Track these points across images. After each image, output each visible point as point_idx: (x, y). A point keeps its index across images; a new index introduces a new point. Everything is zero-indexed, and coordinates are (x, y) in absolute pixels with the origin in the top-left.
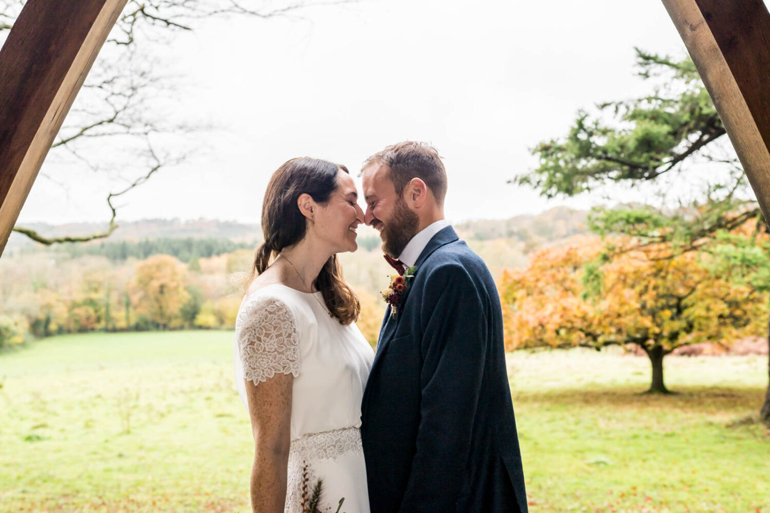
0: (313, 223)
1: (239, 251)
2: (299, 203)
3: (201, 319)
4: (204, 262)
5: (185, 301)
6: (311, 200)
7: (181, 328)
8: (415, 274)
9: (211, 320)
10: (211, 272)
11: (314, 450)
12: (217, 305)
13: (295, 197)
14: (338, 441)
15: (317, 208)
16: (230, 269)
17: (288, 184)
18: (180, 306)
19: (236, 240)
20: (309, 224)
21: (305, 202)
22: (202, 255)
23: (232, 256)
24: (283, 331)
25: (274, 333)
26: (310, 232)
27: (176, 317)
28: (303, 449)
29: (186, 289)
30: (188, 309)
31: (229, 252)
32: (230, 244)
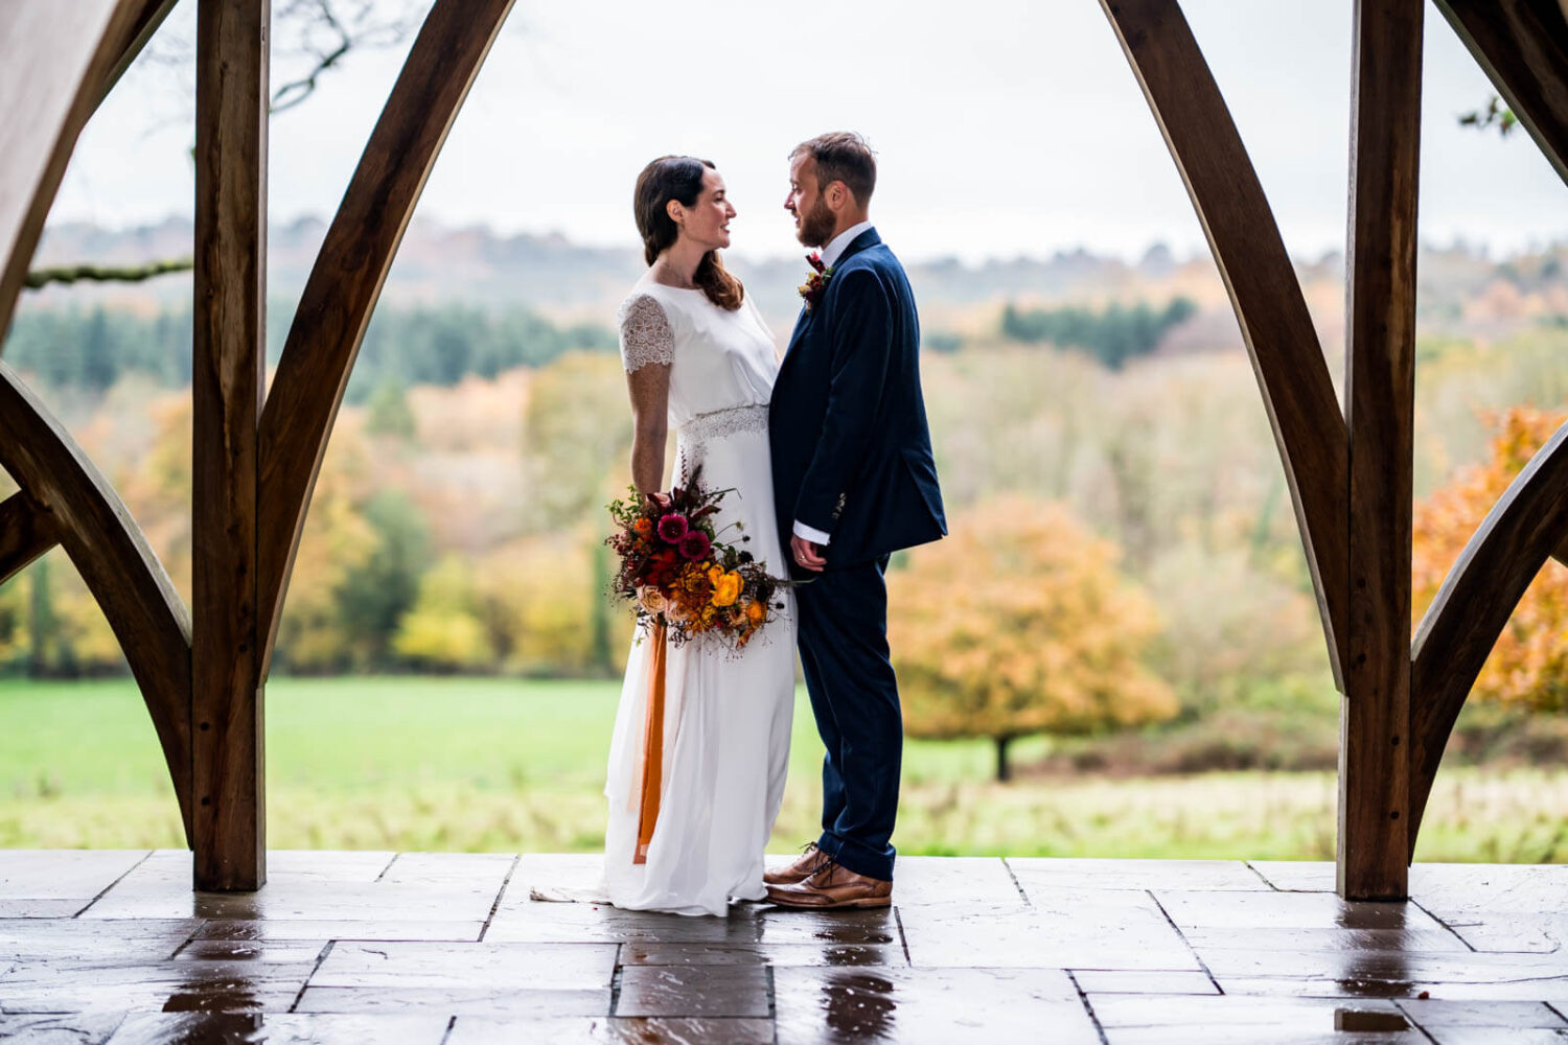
0: (683, 226)
1: (576, 358)
2: (668, 209)
3: (422, 631)
4: (429, 405)
5: (356, 558)
6: (679, 204)
7: (339, 666)
8: (833, 275)
9: (460, 636)
10: (461, 444)
11: (707, 430)
12: (486, 576)
13: (663, 204)
14: (731, 421)
15: (686, 213)
16: (537, 432)
17: (655, 192)
18: (336, 576)
19: (563, 314)
20: (680, 228)
21: (674, 207)
22: (423, 376)
23: (550, 380)
24: (654, 325)
25: (645, 326)
26: (682, 238)
27: (319, 622)
28: (697, 429)
29: (359, 507)
30: (369, 587)
31: (534, 364)
32: (537, 328)
